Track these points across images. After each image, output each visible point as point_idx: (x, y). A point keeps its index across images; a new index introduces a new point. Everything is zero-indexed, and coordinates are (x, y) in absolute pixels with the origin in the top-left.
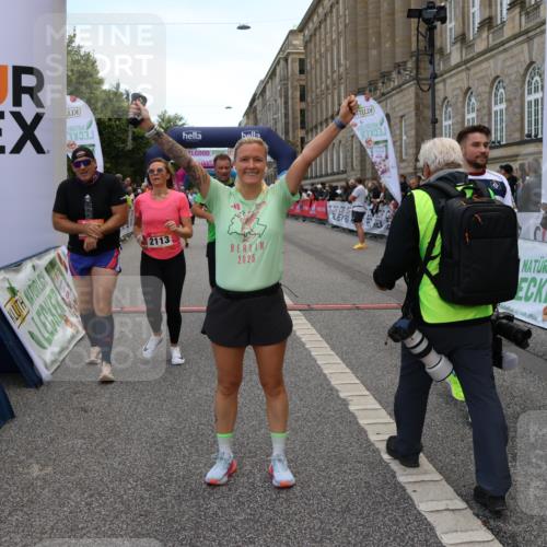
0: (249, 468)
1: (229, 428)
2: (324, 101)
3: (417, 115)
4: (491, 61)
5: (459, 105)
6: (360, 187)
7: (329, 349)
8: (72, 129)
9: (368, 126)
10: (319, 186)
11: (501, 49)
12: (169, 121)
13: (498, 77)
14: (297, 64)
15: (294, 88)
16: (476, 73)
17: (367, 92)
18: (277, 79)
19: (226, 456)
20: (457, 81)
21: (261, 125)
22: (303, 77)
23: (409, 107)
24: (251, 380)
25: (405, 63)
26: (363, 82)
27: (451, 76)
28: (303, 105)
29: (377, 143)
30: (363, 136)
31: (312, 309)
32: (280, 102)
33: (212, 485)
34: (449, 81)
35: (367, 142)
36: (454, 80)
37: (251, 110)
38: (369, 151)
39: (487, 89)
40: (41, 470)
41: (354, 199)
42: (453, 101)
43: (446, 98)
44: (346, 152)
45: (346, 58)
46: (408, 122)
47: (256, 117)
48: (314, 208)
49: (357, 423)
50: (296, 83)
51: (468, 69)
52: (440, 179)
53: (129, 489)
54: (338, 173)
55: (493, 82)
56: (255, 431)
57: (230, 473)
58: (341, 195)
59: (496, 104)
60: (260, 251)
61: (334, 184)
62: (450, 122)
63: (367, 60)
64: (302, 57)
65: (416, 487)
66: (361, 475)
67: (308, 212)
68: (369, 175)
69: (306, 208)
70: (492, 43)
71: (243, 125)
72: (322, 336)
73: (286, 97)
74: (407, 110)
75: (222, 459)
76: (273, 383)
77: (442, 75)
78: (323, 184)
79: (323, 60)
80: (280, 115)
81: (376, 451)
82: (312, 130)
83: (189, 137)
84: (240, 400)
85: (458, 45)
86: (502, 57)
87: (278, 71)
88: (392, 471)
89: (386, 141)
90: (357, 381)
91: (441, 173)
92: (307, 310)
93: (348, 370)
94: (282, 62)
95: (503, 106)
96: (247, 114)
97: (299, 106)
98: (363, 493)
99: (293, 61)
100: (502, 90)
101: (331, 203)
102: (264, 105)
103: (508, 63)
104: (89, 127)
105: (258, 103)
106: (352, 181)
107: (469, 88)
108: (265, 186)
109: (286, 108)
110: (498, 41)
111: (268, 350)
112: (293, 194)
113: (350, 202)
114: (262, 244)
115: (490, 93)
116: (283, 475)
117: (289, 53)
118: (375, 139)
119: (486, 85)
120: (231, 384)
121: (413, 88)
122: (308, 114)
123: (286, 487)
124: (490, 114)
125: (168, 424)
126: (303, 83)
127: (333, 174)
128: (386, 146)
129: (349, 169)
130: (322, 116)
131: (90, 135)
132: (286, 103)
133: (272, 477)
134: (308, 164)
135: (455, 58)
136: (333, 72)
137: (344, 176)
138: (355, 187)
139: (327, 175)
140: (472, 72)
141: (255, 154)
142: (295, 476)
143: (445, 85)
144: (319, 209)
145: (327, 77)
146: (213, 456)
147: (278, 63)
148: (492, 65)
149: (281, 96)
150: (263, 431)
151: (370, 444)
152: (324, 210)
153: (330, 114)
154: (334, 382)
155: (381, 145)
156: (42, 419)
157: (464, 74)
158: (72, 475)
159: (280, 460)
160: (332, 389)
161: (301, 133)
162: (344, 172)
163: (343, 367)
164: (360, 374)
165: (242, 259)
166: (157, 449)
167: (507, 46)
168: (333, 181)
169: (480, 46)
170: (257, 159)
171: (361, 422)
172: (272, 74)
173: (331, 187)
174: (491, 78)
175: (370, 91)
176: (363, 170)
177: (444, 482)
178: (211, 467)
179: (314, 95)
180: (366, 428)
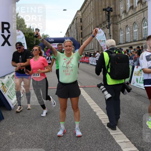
0: (69, 131)
1: (64, 121)
2: (87, 30)
3: (113, 33)
4: (133, 18)
5: (125, 30)
6: (98, 53)
7: (90, 98)
8: (18, 39)
9: (100, 36)
10: (87, 53)
11: (136, 14)
12: (45, 36)
13: (135, 22)
15: (79, 26)
18: (74, 24)
21: (70, 37)
22: (81, 23)
24: (69, 107)
26: (98, 24)
27: (122, 22)
28: (82, 31)
29: (102, 41)
31: (86, 87)
32: (75, 30)
34: (121, 24)
35: (100, 41)
36: (123, 23)
37: (67, 33)
38: (100, 43)
39: (132, 26)
40: (12, 133)
42: (123, 29)
43: (121, 28)
44: (94, 44)
45: (93, 18)
47: (69, 35)
48: (85, 59)
49: (99, 118)
51: (127, 20)
53: (36, 138)
54: (92, 50)
57: (64, 133)
58: (93, 56)
59: (135, 29)
60: (71, 72)
61: (91, 53)
62: (122, 35)
63: (99, 18)
64: (81, 18)
65: (116, 136)
66: (100, 133)
68: (100, 50)
69: (83, 59)
70: (133, 13)
71: (65, 37)
72: (88, 95)
75: (62, 129)
76: (76, 108)
77: (119, 22)
78: (88, 53)
79: (87, 18)
80: (75, 34)
81: (104, 126)
82: (84, 38)
83: (50, 40)
85: (124, 14)
86: (136, 16)
88: (109, 131)
89: (105, 40)
90: (99, 107)
91: (110, 48)
92: (84, 87)
93: (96, 104)
94: (75, 19)
95: (137, 30)
96: (66, 34)
97: (81, 31)
98: (101, 138)
99: (79, 19)
100: (136, 26)
101: (90, 58)
102: (71, 31)
103: (138, 18)
104: (23, 38)
105: (69, 31)
107: (127, 25)
108: (73, 53)
109: (77, 32)
110: (135, 12)
111: (74, 99)
113: (95, 57)
114: (72, 70)
115: (133, 27)
117: (77, 17)
118: (102, 40)
120: (64, 108)
121: (112, 26)
122: (83, 34)
126: (81, 25)
127: (90, 50)
128: (105, 42)
129: (95, 48)
130: (87, 34)
131: (23, 41)
132: (77, 30)
134: (85, 47)
135: (123, 17)
136: (90, 22)
138: (96, 53)
141: (69, 45)
142: (82, 133)
143: (120, 25)
145: (88, 23)
146: (59, 128)
147: (74, 20)
149: (75, 29)
150: (73, 121)
151: (102, 124)
152: (88, 60)
153: (89, 33)
154: (92, 107)
155: (104, 42)
156: (12, 119)
157: (126, 22)
158: (20, 135)
159: (78, 129)
160: (92, 109)
161: (81, 39)
162: (93, 49)
163: (94, 103)
164: (99, 105)
165: (67, 74)
166: (44, 127)
169: (130, 14)
170: (70, 46)
171: (100, 118)
172: (73, 23)
173: (90, 53)
174: (133, 23)
175: (100, 27)
176: (99, 48)
177: (123, 134)
179: (84, 28)
180: (101, 120)
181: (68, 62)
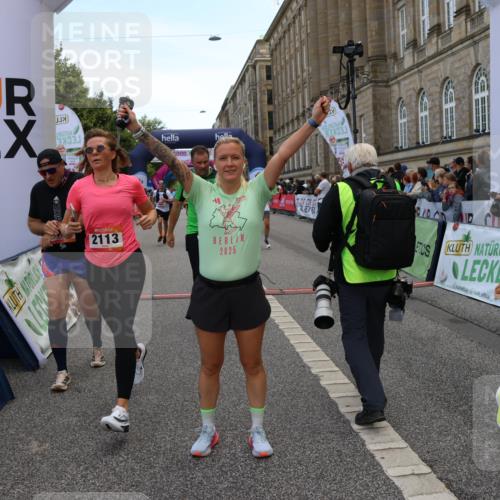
0: (229, 440)
1: (212, 405)
2: (289, 104)
3: (374, 114)
4: (441, 64)
5: (413, 104)
6: (325, 181)
7: (300, 329)
8: (60, 134)
9: (331, 126)
10: (288, 181)
11: (449, 52)
12: (149, 125)
13: (447, 78)
14: (264, 70)
15: (262, 92)
16: (429, 75)
17: (329, 94)
18: (247, 85)
19: (209, 430)
20: (410, 83)
21: (233, 127)
22: (270, 82)
23: (367, 107)
24: (230, 359)
25: (362, 67)
26: (325, 86)
27: (405, 78)
28: (271, 108)
29: (339, 140)
30: (327, 134)
31: (284, 294)
32: (250, 105)
33: (197, 457)
34: (403, 83)
35: (331, 140)
36: (407, 82)
37: (224, 113)
38: (332, 148)
39: (438, 89)
40: (39, 446)
41: (320, 192)
42: (407, 101)
43: (400, 98)
44: (311, 149)
45: (308, 65)
46: (367, 121)
47: (228, 120)
48: (283, 201)
49: (329, 397)
50: (263, 88)
51: (420, 71)
52: (358, 174)
53: (121, 462)
54: (304, 169)
55: (443, 84)
56: (235, 406)
57: (213, 445)
58: (307, 189)
60: (240, 244)
61: (301, 179)
62: (405, 120)
63: (328, 65)
64: (269, 64)
65: (384, 454)
66: (333, 444)
67: (278, 204)
68: (332, 170)
69: (276, 201)
70: (441, 47)
71: (216, 127)
72: (294, 318)
73: (255, 100)
74: (366, 110)
75: (205, 432)
77: (396, 78)
78: (291, 179)
79: (288, 67)
80: (250, 117)
81: (347, 422)
82: (279, 131)
83: (167, 139)
84: (221, 378)
85: (411, 50)
86: (451, 59)
87: (247, 78)
88: (362, 440)
89: (347, 139)
90: (328, 359)
92: (279, 294)
93: (318, 348)
94: (250, 69)
95: (453, 104)
96: (220, 117)
97: (267, 108)
98: (336, 461)
99: (260, 68)
100: (451, 90)
101: (299, 196)
102: (235, 108)
103: (457, 65)
104: (77, 131)
105: (230, 107)
106: (317, 176)
107: (422, 89)
108: (244, 182)
109: (256, 111)
110: (447, 45)
111: (248, 334)
112: (271, 189)
113: (316, 195)
114: (242, 237)
115: (441, 93)
116: (262, 446)
117: (256, 61)
118: (337, 137)
119: (437, 85)
120: (214, 364)
121: (371, 90)
122: (275, 116)
123: (265, 457)
124: (441, 112)
125: (155, 401)
126: (270, 88)
127: (300, 170)
128: (348, 143)
129: (314, 164)
130: (288, 118)
131: (78, 139)
132: (255, 106)
133: (251, 447)
135: (408, 62)
136: (297, 77)
137: (309, 171)
138: (320, 181)
139: (294, 171)
140: (424, 73)
141: (232, 152)
143: (399, 87)
144: (288, 202)
145: (292, 82)
146: (197, 430)
147: (247, 70)
148: (442, 67)
149: (250, 100)
150: (242, 406)
151: (340, 416)
152: (292, 203)
154: (306, 360)
155: (344, 142)
156: (40, 399)
157: (416, 77)
158: (68, 450)
159: (258, 433)
160: (304, 366)
161: (269, 133)
162: (310, 168)
163: (314, 346)
164: (330, 352)
165: (223, 251)
166: (146, 425)
167: (454, 50)
168: (300, 176)
169: (430, 51)
170: (235, 157)
171: (332, 395)
172: (241, 80)
173: (297, 181)
174: (441, 80)
175: (332, 93)
176: (327, 166)
177: (409, 449)
178: (196, 440)
179: (280, 99)
180: (337, 401)
181: (228, 208)
